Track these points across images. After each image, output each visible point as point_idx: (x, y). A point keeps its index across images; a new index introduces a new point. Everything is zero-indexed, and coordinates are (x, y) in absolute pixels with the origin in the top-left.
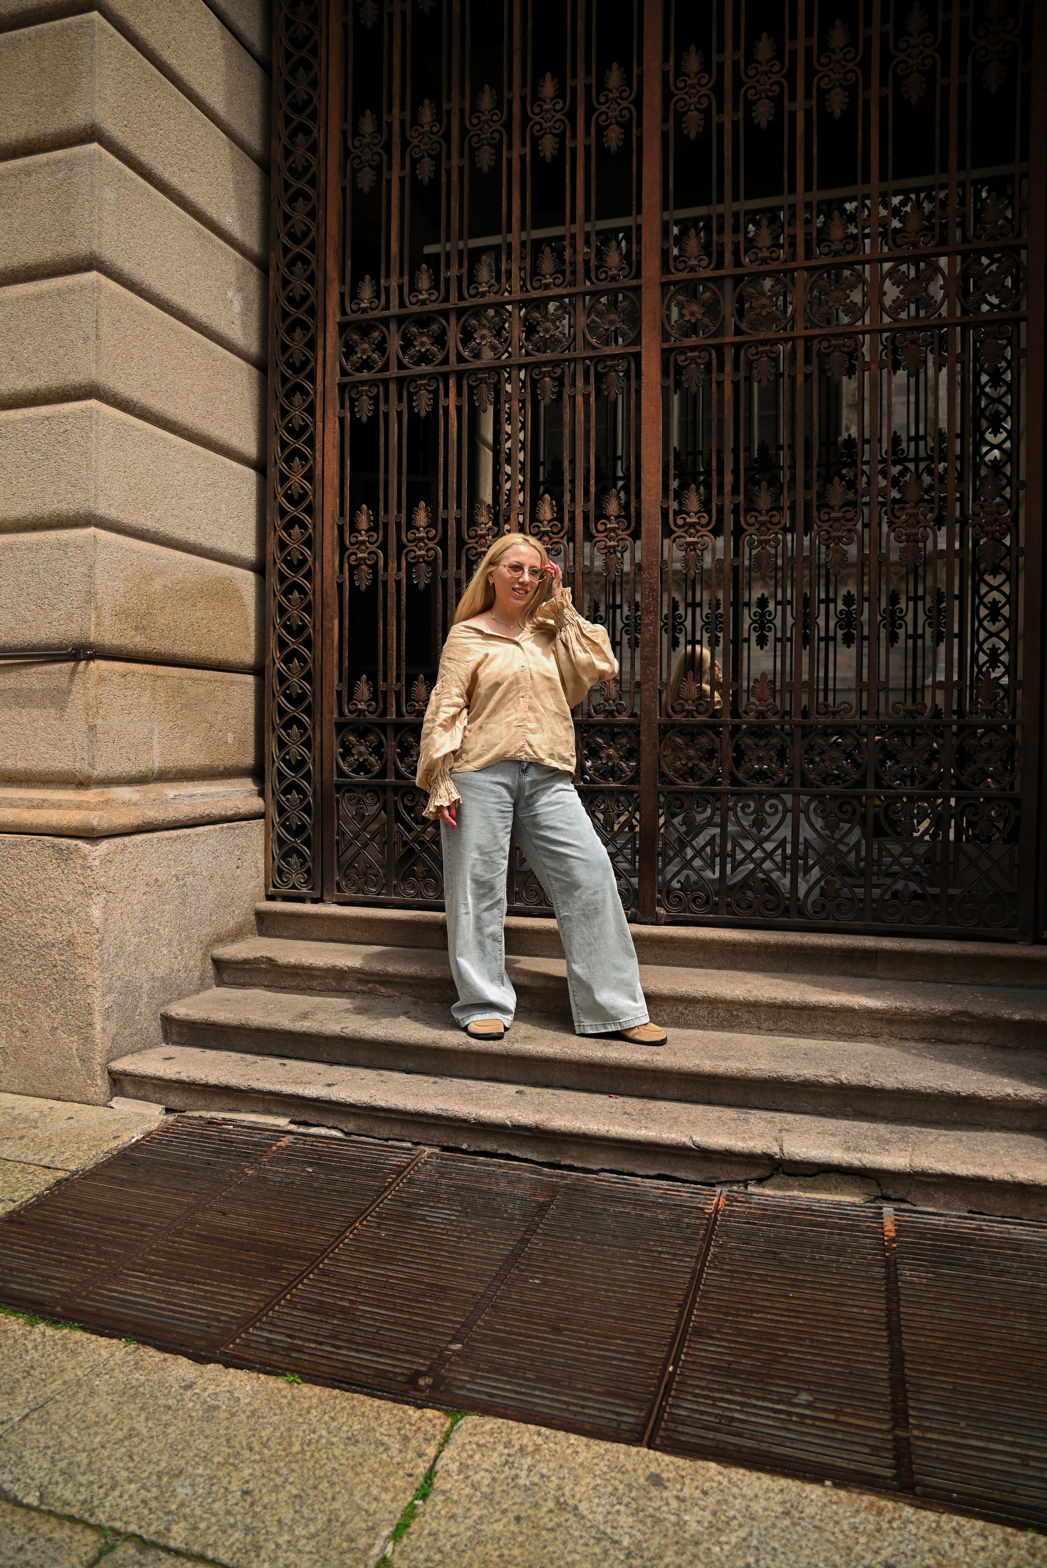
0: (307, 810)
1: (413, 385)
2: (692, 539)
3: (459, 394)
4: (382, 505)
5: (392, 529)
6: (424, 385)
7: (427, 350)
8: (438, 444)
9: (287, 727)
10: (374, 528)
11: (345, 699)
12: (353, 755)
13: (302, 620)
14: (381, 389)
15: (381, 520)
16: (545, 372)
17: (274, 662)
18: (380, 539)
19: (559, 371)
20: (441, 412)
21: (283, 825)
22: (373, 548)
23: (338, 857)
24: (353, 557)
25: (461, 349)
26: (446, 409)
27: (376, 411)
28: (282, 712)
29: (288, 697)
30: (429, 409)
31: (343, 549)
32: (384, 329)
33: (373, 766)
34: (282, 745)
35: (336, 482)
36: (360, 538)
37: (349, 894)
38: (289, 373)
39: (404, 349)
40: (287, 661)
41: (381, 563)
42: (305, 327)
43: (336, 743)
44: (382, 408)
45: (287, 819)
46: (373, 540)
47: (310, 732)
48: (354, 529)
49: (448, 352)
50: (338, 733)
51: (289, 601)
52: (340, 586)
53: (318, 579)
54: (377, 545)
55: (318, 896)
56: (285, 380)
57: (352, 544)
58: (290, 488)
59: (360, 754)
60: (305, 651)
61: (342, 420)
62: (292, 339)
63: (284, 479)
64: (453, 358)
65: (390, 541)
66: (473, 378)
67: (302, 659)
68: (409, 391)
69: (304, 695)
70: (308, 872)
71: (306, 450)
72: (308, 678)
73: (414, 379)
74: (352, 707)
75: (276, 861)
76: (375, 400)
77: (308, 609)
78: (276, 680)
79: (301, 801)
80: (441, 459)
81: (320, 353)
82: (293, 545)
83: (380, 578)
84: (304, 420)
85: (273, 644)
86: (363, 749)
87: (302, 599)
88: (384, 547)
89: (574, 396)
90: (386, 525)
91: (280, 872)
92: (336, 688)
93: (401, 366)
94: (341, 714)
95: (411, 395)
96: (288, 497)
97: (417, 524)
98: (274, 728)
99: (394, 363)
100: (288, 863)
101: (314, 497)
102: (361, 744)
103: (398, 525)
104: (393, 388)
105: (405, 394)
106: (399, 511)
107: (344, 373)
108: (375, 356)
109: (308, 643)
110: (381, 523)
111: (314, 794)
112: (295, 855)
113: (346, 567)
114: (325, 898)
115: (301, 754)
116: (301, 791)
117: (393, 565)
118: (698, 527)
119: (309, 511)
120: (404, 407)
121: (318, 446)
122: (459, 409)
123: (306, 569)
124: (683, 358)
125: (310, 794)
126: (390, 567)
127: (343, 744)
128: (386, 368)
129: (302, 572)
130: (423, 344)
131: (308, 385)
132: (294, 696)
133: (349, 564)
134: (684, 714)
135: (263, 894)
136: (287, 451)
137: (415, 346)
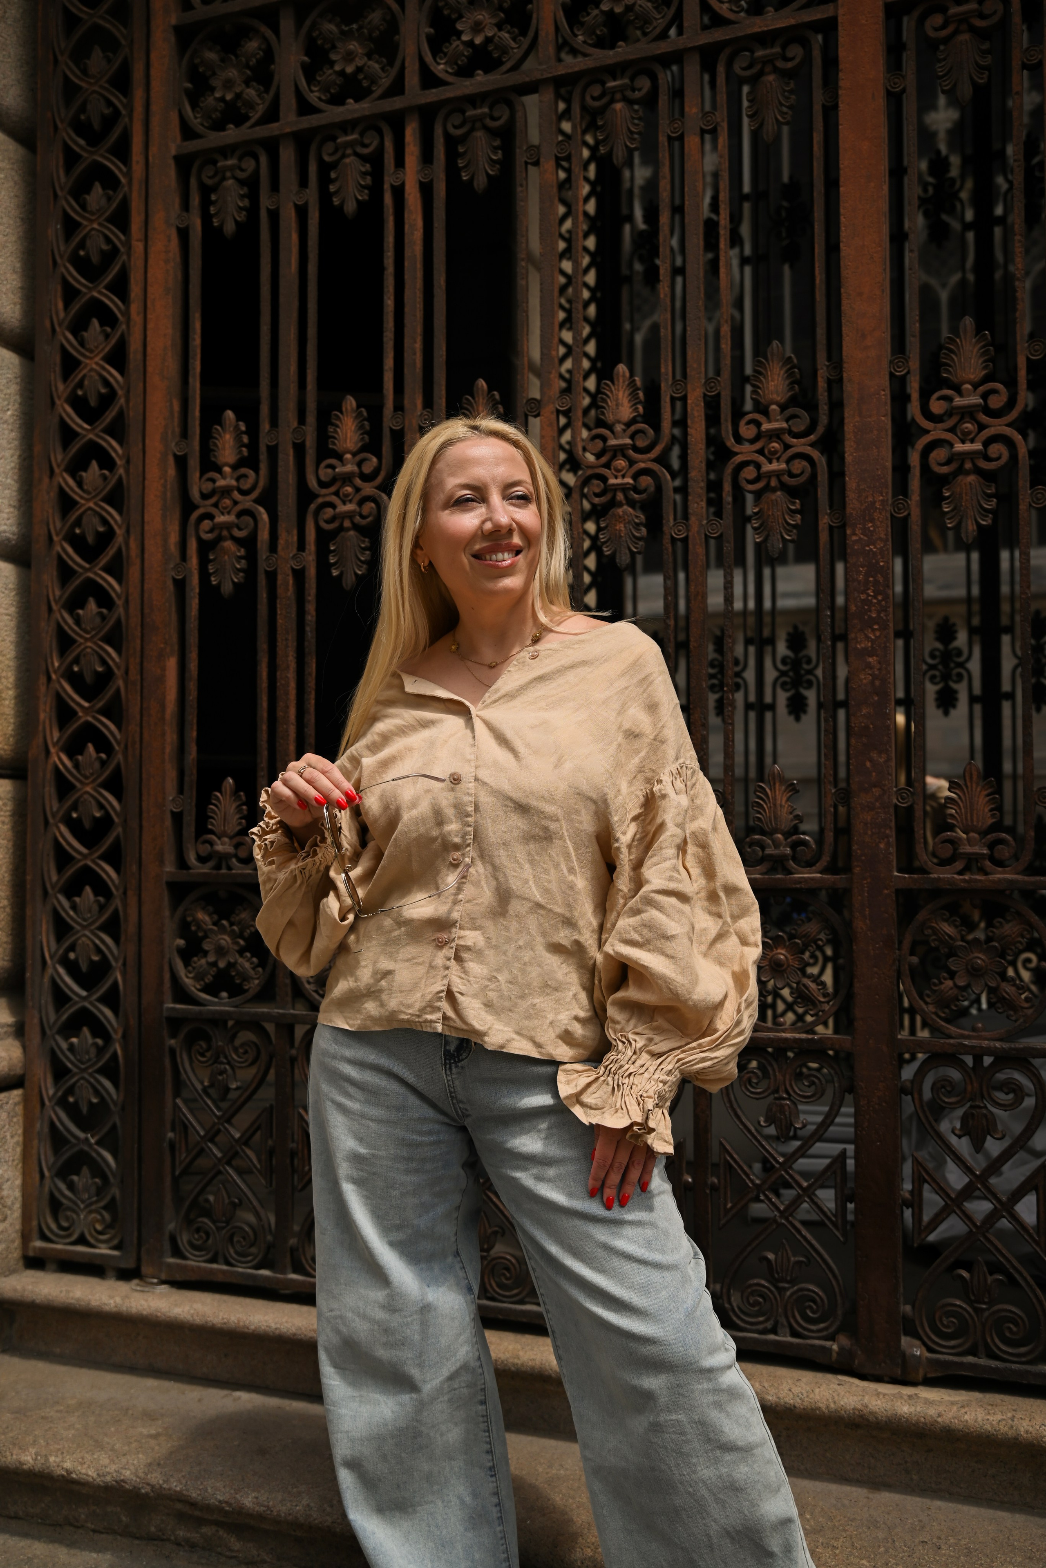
0: (110, 1071)
1: (329, 147)
2: (968, 447)
3: (427, 157)
4: (265, 410)
5: (287, 459)
6: (351, 144)
7: (359, 69)
8: (382, 269)
9: (72, 890)
10: (249, 461)
11: (189, 829)
12: (205, 953)
13: (104, 662)
14: (264, 160)
15: (264, 441)
16: (613, 91)
17: (48, 752)
18: (262, 484)
19: (644, 83)
20: (388, 199)
21: (62, 1102)
22: (247, 502)
23: (176, 1181)
24: (206, 524)
25: (429, 58)
26: (399, 193)
27: (253, 211)
28: (63, 858)
29: (75, 827)
30: (364, 196)
31: (187, 506)
32: (269, 33)
33: (246, 978)
34: (62, 929)
35: (172, 365)
36: (221, 483)
37: (196, 1263)
38: (79, 144)
39: (310, 72)
40: (73, 748)
41: (264, 535)
42: (111, 45)
43: (170, 926)
44: (265, 202)
45: (70, 1091)
46: (246, 485)
47: (117, 902)
48: (209, 465)
49: (403, 68)
50: (174, 907)
51: (78, 622)
52: (180, 585)
53: (133, 573)
54: (255, 495)
55: (130, 1264)
56: (71, 158)
57: (205, 496)
58: (80, 385)
59: (221, 951)
60: (108, 726)
61: (183, 234)
62: (85, 72)
63: (70, 365)
64: (412, 79)
65: (282, 486)
66: (457, 119)
67: (103, 745)
68: (321, 163)
69: (105, 824)
70: (111, 1207)
71: (112, 302)
72: (115, 784)
73: (329, 133)
74: (204, 849)
75: (47, 1182)
76: (251, 185)
77: (115, 638)
78: (50, 790)
79: (100, 1051)
80: (389, 303)
81: (139, 94)
82: (85, 503)
83: (263, 566)
84: (108, 240)
85: (45, 713)
86: (225, 940)
87: (103, 618)
88: (269, 499)
89: (681, 138)
90: (273, 451)
91: (55, 1206)
92: (171, 807)
93: (305, 108)
94: (182, 864)
95: (325, 169)
96: (79, 404)
97: (339, 446)
98: (45, 893)
99: (288, 102)
100: (71, 1186)
101: (128, 400)
102: (223, 930)
103: (299, 449)
104: (287, 155)
105: (313, 168)
106: (302, 420)
107: (188, 132)
108: (251, 93)
109: (114, 711)
110: (263, 449)
111: (124, 1036)
112: (85, 1170)
113: (193, 546)
114: (145, 1270)
115: (99, 951)
116: (99, 1029)
117: (288, 538)
118: (983, 418)
119: (117, 430)
120: (311, 196)
121: (135, 290)
122: (426, 189)
123: (111, 552)
124: (938, 19)
125: (117, 1036)
126: (281, 542)
127: (184, 929)
128: (272, 115)
129: (104, 560)
130: (349, 57)
131: (113, 165)
132: (87, 824)
133: (200, 541)
134: (959, 865)
135: (17, 1254)
136: (76, 307)
137: (332, 63)
